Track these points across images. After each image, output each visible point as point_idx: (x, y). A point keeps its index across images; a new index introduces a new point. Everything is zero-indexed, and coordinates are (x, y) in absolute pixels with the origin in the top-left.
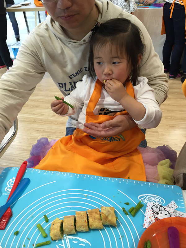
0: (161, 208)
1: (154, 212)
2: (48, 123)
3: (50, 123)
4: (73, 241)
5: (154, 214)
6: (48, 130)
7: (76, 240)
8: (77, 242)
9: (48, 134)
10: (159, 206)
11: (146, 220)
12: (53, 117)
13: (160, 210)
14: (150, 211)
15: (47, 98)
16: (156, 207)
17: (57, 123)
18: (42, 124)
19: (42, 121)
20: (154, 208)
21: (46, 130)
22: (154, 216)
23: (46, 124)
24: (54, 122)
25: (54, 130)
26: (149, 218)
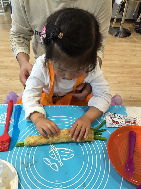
0: (115, 115)
1: (112, 118)
2: (9, 69)
3: (10, 68)
4: (61, 151)
5: (112, 119)
6: (10, 75)
7: (62, 150)
8: (64, 151)
9: (10, 77)
10: (114, 114)
11: (108, 123)
12: (12, 63)
13: (115, 116)
14: (109, 117)
15: (4, 48)
16: (112, 115)
17: (16, 68)
18: (3, 69)
19: (3, 67)
20: (111, 115)
21: (8, 74)
22: (112, 120)
23: (7, 69)
24: (13, 67)
25: (15, 74)
26: (109, 121)
